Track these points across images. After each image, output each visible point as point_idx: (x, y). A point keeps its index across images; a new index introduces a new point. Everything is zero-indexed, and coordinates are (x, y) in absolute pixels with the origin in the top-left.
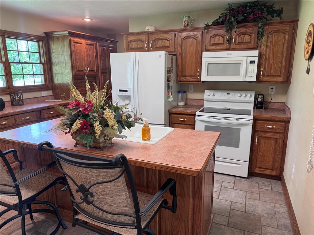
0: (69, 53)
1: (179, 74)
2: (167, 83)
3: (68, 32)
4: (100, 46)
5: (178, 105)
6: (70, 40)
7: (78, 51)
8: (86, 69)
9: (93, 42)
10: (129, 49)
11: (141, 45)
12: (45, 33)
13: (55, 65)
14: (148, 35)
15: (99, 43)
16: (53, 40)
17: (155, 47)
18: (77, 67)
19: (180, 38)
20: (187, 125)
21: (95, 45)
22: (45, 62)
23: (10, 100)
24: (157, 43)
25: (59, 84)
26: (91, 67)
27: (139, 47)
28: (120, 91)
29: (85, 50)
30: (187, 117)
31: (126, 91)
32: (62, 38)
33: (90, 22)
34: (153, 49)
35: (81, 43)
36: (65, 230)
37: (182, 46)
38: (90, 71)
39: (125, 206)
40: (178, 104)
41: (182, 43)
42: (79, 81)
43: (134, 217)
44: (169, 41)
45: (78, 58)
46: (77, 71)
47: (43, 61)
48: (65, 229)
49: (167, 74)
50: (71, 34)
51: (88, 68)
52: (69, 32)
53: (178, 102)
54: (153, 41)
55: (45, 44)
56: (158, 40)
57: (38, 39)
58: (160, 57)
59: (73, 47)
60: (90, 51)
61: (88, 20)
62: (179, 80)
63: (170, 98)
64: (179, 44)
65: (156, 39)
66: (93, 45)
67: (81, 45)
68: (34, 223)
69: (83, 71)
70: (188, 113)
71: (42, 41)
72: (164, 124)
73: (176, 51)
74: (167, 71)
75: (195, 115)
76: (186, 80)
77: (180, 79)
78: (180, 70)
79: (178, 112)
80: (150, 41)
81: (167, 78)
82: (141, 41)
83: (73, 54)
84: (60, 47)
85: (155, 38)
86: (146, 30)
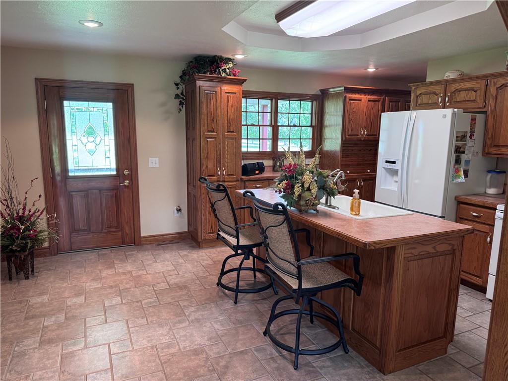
0: (341, 113)
1: (489, 142)
2: (454, 156)
3: (343, 88)
4: (390, 102)
5: (486, 193)
6: (345, 97)
7: (354, 110)
8: (362, 132)
9: (379, 97)
10: (416, 106)
11: (433, 99)
12: (321, 91)
13: (326, 129)
14: (445, 85)
15: (389, 98)
16: (328, 98)
17: (454, 102)
18: (350, 130)
19: (494, 86)
20: (484, 224)
21: (382, 100)
22: (316, 124)
23: (272, 165)
24: (457, 95)
25: (327, 151)
26: (371, 131)
27: (430, 102)
28: (387, 162)
29: (365, 108)
30: (485, 212)
31: (394, 163)
32: (337, 95)
33: (374, 72)
34: (450, 104)
35: (361, 100)
36: (276, 296)
37: (497, 99)
38: (368, 135)
39: (289, 254)
40: (485, 191)
41: (497, 94)
42: (350, 148)
43: (295, 267)
44: (475, 91)
45: (353, 119)
46: (349, 136)
47: (313, 124)
48: (276, 294)
49: (456, 141)
50: (347, 90)
51: (366, 132)
52: (345, 87)
53: (486, 188)
54: (451, 93)
55: (319, 103)
56: (459, 91)
57: (312, 98)
58: (445, 116)
59: (348, 105)
60: (372, 109)
61: (371, 70)
62: (486, 152)
63: (460, 178)
64: (492, 95)
65: (457, 89)
66: (379, 101)
67: (359, 102)
68: (255, 281)
69: (357, 135)
70: (485, 205)
71: (316, 100)
72: (440, 215)
73: (487, 106)
74: (457, 137)
75: (495, 209)
76: (499, 152)
77: (488, 150)
78: (490, 136)
79: (469, 202)
80: (447, 93)
81: (455, 147)
82: (435, 94)
83: (347, 115)
84: (333, 106)
85: (455, 88)
86: (445, 78)
